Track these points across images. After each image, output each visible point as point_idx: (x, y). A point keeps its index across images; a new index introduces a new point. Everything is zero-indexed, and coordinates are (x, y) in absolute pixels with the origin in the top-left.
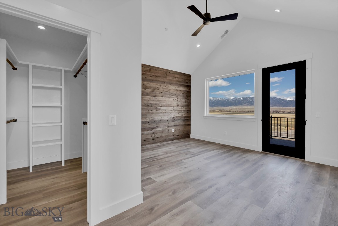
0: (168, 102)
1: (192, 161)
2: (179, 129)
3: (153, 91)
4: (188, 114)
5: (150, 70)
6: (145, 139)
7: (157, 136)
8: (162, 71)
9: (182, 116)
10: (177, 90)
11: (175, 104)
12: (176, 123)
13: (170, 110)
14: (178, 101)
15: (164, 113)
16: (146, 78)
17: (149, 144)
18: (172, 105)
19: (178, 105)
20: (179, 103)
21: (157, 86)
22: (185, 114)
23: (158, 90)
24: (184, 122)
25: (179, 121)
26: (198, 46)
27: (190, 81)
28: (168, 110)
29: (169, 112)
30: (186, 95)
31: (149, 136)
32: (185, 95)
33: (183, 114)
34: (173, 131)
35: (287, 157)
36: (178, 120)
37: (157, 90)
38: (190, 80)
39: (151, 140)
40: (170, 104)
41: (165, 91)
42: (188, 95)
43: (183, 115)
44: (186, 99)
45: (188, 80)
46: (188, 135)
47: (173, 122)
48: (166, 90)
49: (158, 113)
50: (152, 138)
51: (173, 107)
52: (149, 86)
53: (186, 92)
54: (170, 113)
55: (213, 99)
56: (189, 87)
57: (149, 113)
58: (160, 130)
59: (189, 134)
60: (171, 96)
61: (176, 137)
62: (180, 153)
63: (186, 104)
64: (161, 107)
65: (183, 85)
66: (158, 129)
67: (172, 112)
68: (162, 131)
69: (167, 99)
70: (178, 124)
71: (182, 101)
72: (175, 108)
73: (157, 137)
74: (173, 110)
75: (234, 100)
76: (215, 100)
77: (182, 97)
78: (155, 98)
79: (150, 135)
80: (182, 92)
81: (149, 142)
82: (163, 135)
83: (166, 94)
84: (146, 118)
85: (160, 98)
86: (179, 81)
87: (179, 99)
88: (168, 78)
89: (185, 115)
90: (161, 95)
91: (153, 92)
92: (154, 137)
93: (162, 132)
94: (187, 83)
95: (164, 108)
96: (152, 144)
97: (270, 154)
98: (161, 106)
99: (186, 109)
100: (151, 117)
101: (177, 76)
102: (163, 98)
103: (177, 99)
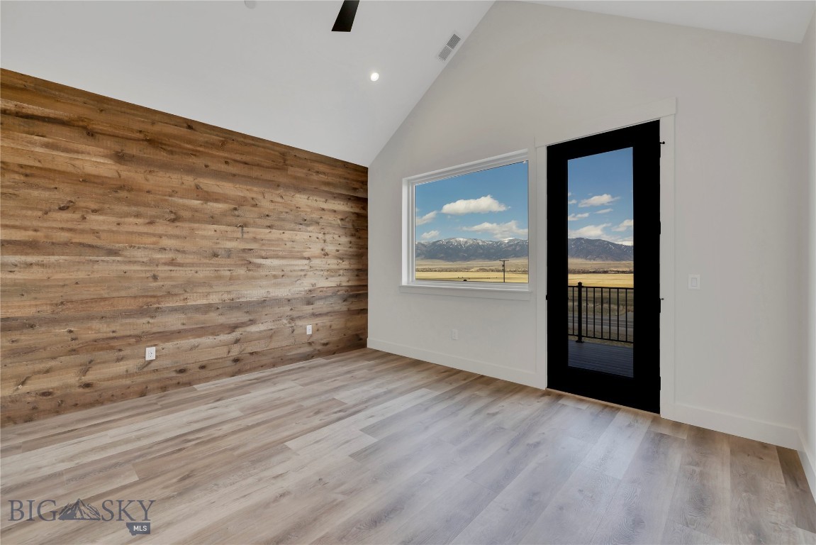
0: (289, 244)
1: (317, 442)
2: (328, 324)
3: (235, 209)
4: (359, 280)
5: (223, 143)
6: (204, 364)
7: (250, 349)
8: (268, 148)
9: (339, 286)
10: (323, 209)
11: (315, 249)
12: (320, 306)
13: (297, 268)
14: (325, 241)
15: (275, 277)
16: (206, 166)
17: (218, 377)
18: (306, 255)
19: (326, 254)
20: (331, 248)
21: (249, 195)
22: (348, 281)
23: (256, 205)
24: (345, 303)
25: (332, 300)
26: (375, 77)
27: (367, 185)
28: (289, 268)
29: (295, 273)
30: (353, 225)
31: (222, 352)
32: (350, 226)
33: (344, 281)
34: (309, 332)
35: (613, 407)
36: (326, 298)
37: (248, 208)
38: (365, 183)
39: (229, 363)
40: (298, 252)
41: (282, 212)
42: (358, 226)
43: (344, 284)
44: (352, 235)
45: (357, 181)
46: (361, 339)
47: (309, 303)
48: (281, 209)
49: (254, 278)
50: (232, 358)
51: (309, 258)
52: (221, 191)
53: (353, 217)
54: (299, 278)
55: (466, 242)
56: (363, 202)
57: (219, 278)
58: (260, 332)
59: (361, 337)
60: (301, 227)
61: (320, 347)
62: (300, 409)
63: (351, 250)
64: (267, 258)
65: (341, 194)
66: (254, 329)
67: (305, 275)
68: (271, 335)
69: (288, 235)
70: (325, 310)
71: (339, 241)
72: (316, 262)
73: (252, 354)
74: (306, 267)
75: (512, 245)
76: (471, 245)
77: (341, 232)
78: (243, 232)
79: (225, 349)
80: (340, 217)
81: (220, 371)
82: (273, 345)
83: (283, 220)
84: (209, 294)
85: (264, 233)
86: (328, 184)
87: (328, 237)
88: (291, 171)
89: (350, 284)
90: (267, 222)
91: (236, 213)
92: (240, 353)
93: (271, 337)
94: (355, 189)
95: (276, 262)
96: (233, 376)
97: (568, 397)
98: (263, 258)
99: (355, 267)
100: (229, 292)
101: (321, 168)
102: (274, 231)
103: (321, 236)
